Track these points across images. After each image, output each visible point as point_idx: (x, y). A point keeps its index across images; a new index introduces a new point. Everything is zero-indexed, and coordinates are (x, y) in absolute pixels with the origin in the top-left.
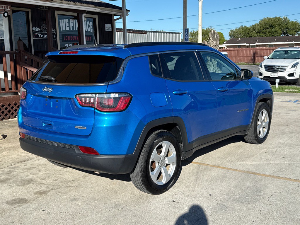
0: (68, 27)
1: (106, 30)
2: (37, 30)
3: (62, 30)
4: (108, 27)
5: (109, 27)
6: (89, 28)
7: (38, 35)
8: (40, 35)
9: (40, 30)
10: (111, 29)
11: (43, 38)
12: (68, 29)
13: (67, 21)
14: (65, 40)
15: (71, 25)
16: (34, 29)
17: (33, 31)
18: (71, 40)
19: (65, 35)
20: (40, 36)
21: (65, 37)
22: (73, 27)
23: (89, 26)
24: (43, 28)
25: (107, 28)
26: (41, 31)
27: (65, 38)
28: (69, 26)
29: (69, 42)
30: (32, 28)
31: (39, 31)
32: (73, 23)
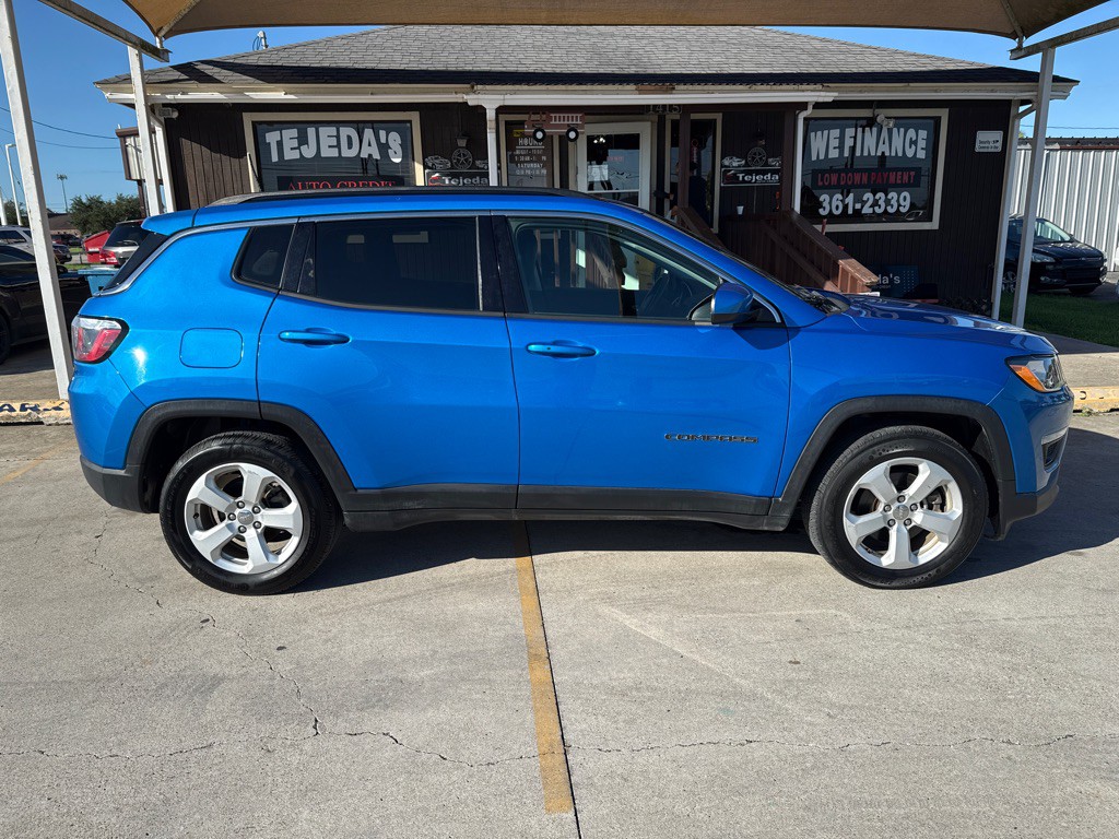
0: (837, 150)
1: (977, 150)
2: (736, 162)
3: (814, 158)
4: (987, 140)
5: (991, 140)
6: (913, 147)
7: (735, 177)
8: (741, 176)
9: (743, 162)
10: (999, 145)
11: (750, 182)
12: (834, 154)
13: (836, 133)
14: (820, 183)
15: (849, 143)
16: (726, 162)
17: (722, 166)
18: (842, 183)
19: (823, 172)
20: (741, 179)
21: (822, 177)
22: (853, 149)
23: (914, 143)
24: (753, 158)
25: (981, 142)
26: (747, 165)
27: (822, 180)
28: (841, 147)
29: (831, 188)
30: (722, 158)
31: (739, 166)
32: (855, 138)
